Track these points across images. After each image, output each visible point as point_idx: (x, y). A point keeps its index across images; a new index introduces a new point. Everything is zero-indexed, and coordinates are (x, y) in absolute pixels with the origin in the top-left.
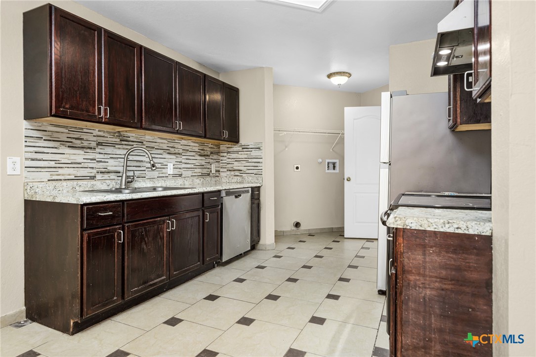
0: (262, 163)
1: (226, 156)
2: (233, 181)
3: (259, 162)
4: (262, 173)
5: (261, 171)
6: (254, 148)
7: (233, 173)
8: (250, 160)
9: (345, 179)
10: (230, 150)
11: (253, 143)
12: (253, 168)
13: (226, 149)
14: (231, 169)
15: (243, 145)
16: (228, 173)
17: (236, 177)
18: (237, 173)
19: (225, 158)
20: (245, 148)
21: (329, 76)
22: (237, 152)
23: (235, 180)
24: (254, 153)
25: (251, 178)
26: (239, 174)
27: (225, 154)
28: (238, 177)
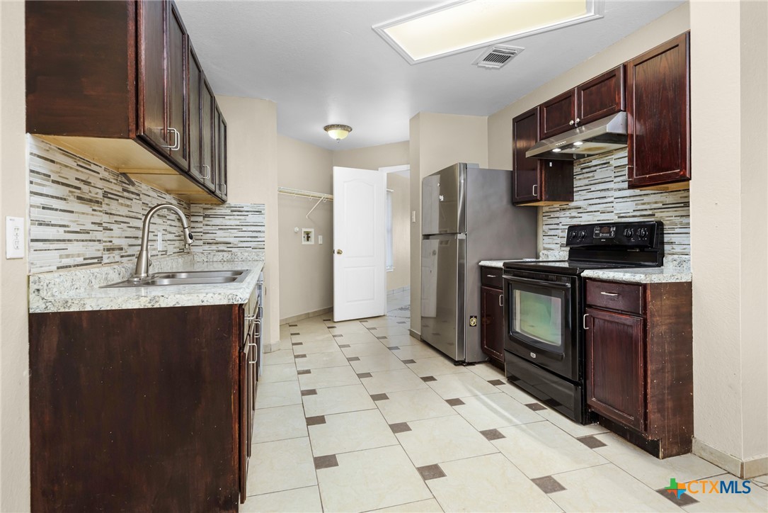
0: (264, 232)
1: (201, 222)
2: (215, 259)
3: (260, 231)
4: (265, 247)
5: (263, 243)
6: (251, 211)
7: (214, 247)
8: (244, 228)
9: (336, 252)
10: (208, 212)
11: (249, 204)
12: (249, 239)
13: (201, 210)
14: (211, 241)
15: (233, 206)
16: (206, 247)
17: (220, 253)
18: (222, 247)
19: (201, 225)
20: (237, 210)
21: (327, 128)
22: (223, 216)
23: (220, 258)
24: (251, 218)
25: (246, 254)
26: (226, 249)
27: (201, 219)
28: (224, 253)
